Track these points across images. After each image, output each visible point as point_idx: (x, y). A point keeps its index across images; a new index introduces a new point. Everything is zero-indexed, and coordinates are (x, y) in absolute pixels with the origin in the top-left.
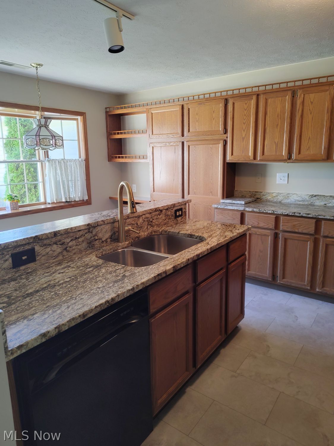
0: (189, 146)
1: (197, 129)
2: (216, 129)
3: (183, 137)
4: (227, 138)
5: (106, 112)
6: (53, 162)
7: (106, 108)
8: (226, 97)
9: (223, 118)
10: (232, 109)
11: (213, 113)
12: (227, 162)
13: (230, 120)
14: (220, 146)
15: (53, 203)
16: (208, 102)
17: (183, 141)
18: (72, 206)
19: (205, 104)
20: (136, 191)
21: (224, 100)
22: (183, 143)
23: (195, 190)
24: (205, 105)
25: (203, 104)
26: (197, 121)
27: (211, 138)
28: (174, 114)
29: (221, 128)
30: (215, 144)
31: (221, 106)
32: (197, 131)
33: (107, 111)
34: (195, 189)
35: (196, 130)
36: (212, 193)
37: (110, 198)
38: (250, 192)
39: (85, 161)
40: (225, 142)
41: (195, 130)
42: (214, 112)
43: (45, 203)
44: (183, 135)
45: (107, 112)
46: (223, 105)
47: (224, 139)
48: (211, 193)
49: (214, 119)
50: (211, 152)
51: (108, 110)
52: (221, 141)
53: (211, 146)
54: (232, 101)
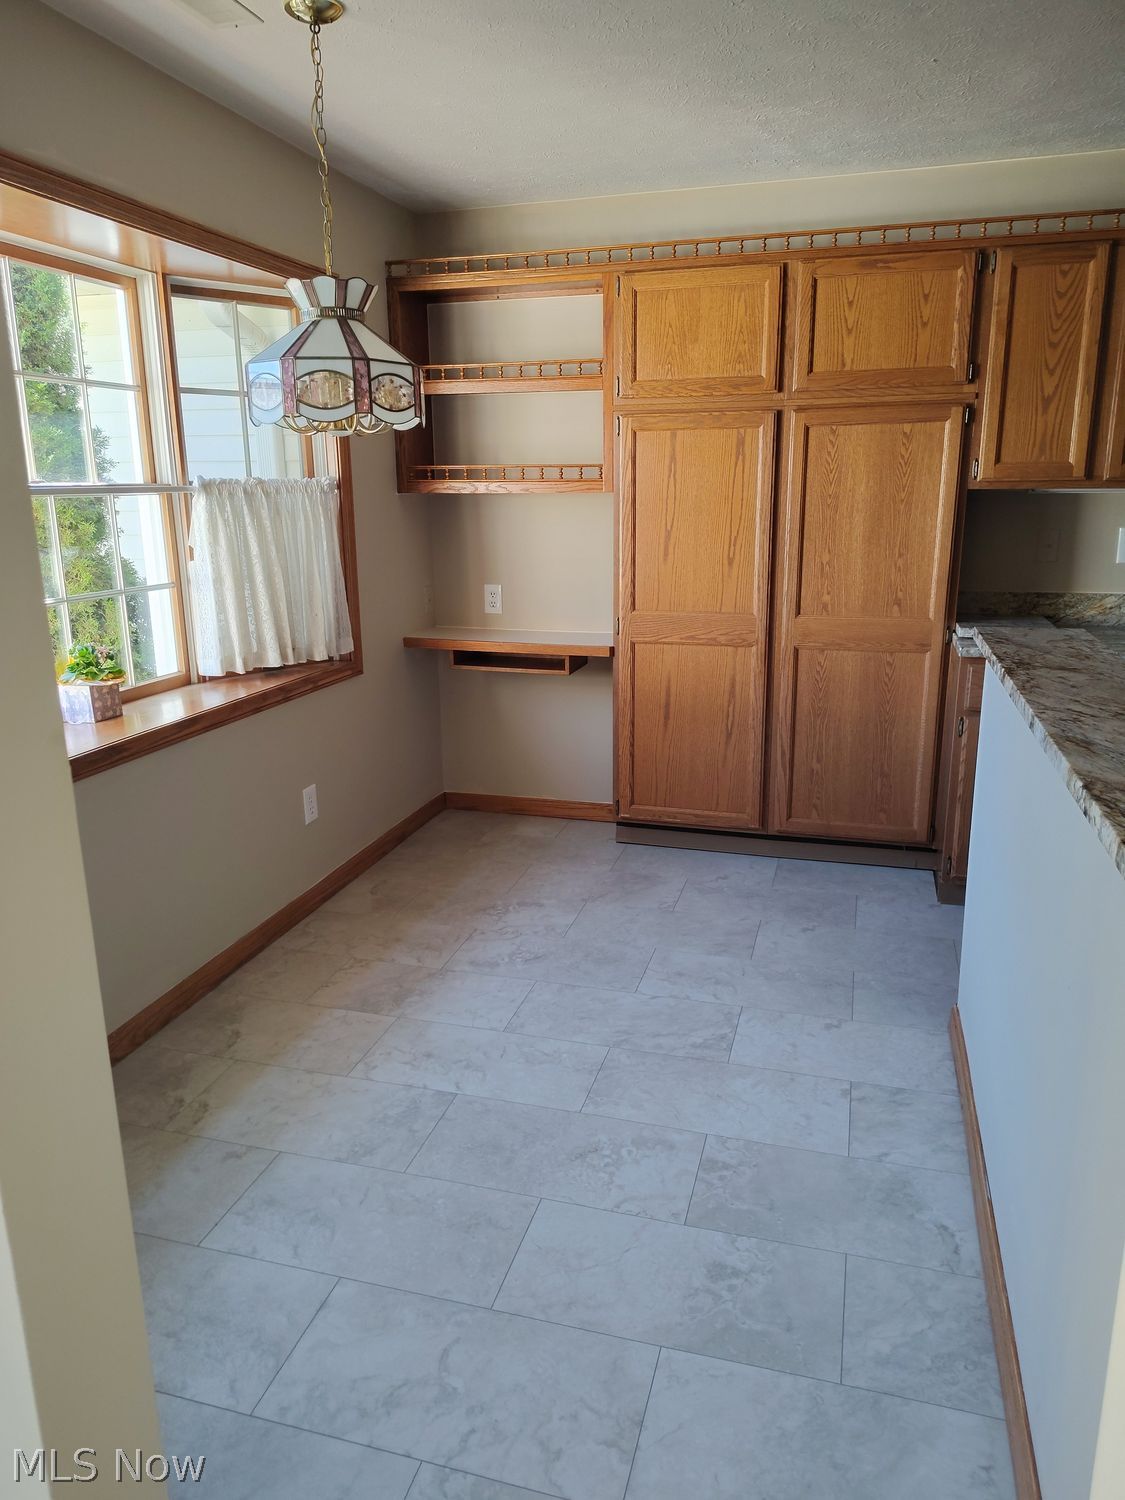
0: (807, 429)
1: (848, 362)
2: (930, 365)
3: (781, 394)
4: (977, 396)
5: (391, 282)
6: (225, 493)
7: (389, 264)
8: (984, 244)
9: (967, 320)
10: (1007, 289)
11: (922, 300)
12: (971, 488)
13: (998, 329)
14: (949, 431)
15: (231, 677)
16: (905, 260)
17: (779, 408)
18: (311, 686)
19: (891, 265)
20: (501, 612)
21: (974, 254)
22: (779, 417)
23: (826, 598)
24: (889, 268)
25: (881, 265)
26: (850, 331)
27: (909, 398)
28: (742, 300)
29: (956, 359)
30: (925, 420)
31: (961, 277)
32: (847, 368)
33: (394, 274)
34: (828, 593)
35: (844, 365)
36: (899, 605)
37: (408, 643)
38: (1015, 595)
39: (339, 487)
40: (972, 415)
41: (840, 366)
42: (926, 297)
43: (185, 681)
44: (780, 387)
45: (396, 278)
46: (971, 272)
47: (967, 401)
48: (896, 608)
49: (925, 324)
50: (907, 450)
51: (397, 271)
52: (954, 409)
53: (907, 427)
54: (1010, 262)
